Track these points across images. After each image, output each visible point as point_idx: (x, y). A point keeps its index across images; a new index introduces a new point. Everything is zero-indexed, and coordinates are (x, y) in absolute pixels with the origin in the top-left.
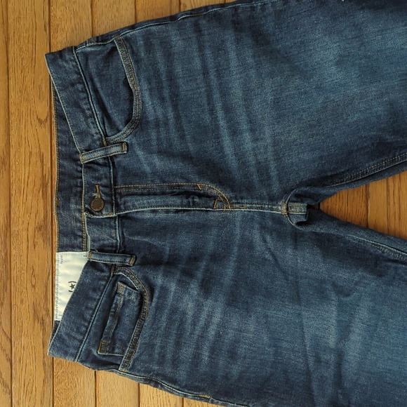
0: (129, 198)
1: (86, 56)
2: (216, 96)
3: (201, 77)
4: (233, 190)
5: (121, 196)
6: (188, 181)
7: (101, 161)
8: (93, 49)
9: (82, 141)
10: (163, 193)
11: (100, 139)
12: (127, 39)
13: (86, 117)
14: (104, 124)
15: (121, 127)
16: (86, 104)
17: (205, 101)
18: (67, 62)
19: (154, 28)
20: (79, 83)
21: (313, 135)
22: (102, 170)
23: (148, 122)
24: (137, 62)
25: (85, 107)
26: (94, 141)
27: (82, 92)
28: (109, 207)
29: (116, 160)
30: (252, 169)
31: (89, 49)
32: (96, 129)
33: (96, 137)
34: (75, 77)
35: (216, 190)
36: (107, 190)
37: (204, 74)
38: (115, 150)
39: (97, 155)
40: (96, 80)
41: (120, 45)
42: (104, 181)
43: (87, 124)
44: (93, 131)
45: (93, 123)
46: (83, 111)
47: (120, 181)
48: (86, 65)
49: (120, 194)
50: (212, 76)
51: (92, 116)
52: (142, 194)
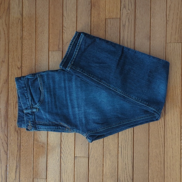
0: (39, 126)
1: (28, 79)
2: (68, 95)
3: (64, 89)
4: (71, 126)
5: (37, 125)
6: (57, 122)
7: (30, 113)
8: (30, 77)
9: (24, 106)
10: (50, 125)
11: (30, 106)
12: (41, 75)
13: (26, 99)
14: (32, 101)
15: (37, 103)
16: (26, 94)
17: (64, 97)
18: (22, 80)
19: (50, 73)
20: (25, 87)
21: (97, 111)
22: (30, 116)
23: (45, 102)
24: (44, 82)
25: (26, 95)
26: (28, 106)
27: (26, 90)
28: (33, 128)
29: (35, 113)
30: (78, 120)
31: (29, 77)
32: (29, 103)
33: (29, 105)
34: (24, 85)
35: (66, 125)
36: (32, 123)
37: (65, 88)
38: (34, 110)
39: (29, 111)
40: (30, 87)
41: (39, 77)
42: (31, 120)
43: (26, 101)
44: (28, 103)
45: (28, 101)
46: (25, 96)
47: (36, 120)
48: (28, 82)
49: (37, 124)
50: (67, 89)
51: (28, 98)
52: (43, 125)
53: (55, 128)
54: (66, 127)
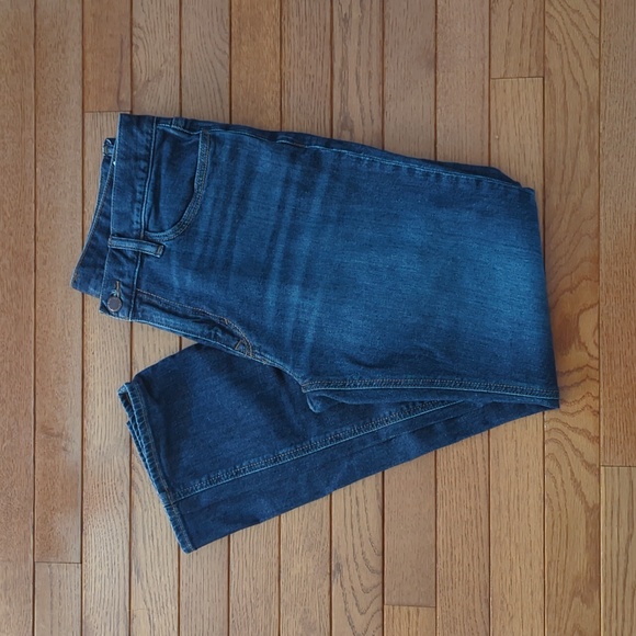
0: (147, 308)
1: (165, 135)
2: (283, 235)
3: (276, 208)
4: (258, 340)
5: (142, 302)
6: (215, 312)
7: (130, 254)
8: (176, 134)
9: (119, 224)
10: (185, 317)
11: (139, 230)
12: (214, 137)
13: (134, 201)
14: (149, 216)
15: (167, 227)
16: (140, 186)
17: (268, 236)
18: (142, 133)
19: (248, 138)
20: (145, 160)
21: (364, 318)
22: (127, 267)
23: (197, 233)
24: (214, 164)
25: (138, 188)
26: (132, 230)
27: (143, 171)
28: (126, 310)
29: (146, 260)
30: (289, 326)
31: (172, 131)
32: (140, 217)
33: (135, 226)
34: (143, 152)
35: (241, 332)
36: (127, 291)
37: (279, 207)
38: (149, 249)
39: (129, 246)
40: (164, 165)
41: (204, 140)
42: (127, 280)
43: (132, 208)
44: (135, 218)
45: (138, 209)
46: (134, 192)
47: (143, 284)
48: (161, 145)
49: (141, 299)
50: (288, 213)
51: (141, 202)
52: (163, 310)
53: (199, 331)
54: (239, 339)
